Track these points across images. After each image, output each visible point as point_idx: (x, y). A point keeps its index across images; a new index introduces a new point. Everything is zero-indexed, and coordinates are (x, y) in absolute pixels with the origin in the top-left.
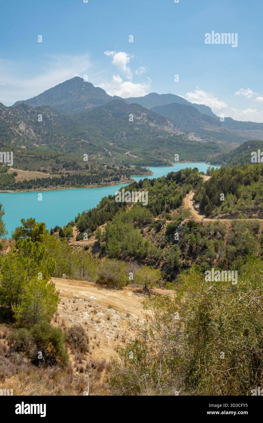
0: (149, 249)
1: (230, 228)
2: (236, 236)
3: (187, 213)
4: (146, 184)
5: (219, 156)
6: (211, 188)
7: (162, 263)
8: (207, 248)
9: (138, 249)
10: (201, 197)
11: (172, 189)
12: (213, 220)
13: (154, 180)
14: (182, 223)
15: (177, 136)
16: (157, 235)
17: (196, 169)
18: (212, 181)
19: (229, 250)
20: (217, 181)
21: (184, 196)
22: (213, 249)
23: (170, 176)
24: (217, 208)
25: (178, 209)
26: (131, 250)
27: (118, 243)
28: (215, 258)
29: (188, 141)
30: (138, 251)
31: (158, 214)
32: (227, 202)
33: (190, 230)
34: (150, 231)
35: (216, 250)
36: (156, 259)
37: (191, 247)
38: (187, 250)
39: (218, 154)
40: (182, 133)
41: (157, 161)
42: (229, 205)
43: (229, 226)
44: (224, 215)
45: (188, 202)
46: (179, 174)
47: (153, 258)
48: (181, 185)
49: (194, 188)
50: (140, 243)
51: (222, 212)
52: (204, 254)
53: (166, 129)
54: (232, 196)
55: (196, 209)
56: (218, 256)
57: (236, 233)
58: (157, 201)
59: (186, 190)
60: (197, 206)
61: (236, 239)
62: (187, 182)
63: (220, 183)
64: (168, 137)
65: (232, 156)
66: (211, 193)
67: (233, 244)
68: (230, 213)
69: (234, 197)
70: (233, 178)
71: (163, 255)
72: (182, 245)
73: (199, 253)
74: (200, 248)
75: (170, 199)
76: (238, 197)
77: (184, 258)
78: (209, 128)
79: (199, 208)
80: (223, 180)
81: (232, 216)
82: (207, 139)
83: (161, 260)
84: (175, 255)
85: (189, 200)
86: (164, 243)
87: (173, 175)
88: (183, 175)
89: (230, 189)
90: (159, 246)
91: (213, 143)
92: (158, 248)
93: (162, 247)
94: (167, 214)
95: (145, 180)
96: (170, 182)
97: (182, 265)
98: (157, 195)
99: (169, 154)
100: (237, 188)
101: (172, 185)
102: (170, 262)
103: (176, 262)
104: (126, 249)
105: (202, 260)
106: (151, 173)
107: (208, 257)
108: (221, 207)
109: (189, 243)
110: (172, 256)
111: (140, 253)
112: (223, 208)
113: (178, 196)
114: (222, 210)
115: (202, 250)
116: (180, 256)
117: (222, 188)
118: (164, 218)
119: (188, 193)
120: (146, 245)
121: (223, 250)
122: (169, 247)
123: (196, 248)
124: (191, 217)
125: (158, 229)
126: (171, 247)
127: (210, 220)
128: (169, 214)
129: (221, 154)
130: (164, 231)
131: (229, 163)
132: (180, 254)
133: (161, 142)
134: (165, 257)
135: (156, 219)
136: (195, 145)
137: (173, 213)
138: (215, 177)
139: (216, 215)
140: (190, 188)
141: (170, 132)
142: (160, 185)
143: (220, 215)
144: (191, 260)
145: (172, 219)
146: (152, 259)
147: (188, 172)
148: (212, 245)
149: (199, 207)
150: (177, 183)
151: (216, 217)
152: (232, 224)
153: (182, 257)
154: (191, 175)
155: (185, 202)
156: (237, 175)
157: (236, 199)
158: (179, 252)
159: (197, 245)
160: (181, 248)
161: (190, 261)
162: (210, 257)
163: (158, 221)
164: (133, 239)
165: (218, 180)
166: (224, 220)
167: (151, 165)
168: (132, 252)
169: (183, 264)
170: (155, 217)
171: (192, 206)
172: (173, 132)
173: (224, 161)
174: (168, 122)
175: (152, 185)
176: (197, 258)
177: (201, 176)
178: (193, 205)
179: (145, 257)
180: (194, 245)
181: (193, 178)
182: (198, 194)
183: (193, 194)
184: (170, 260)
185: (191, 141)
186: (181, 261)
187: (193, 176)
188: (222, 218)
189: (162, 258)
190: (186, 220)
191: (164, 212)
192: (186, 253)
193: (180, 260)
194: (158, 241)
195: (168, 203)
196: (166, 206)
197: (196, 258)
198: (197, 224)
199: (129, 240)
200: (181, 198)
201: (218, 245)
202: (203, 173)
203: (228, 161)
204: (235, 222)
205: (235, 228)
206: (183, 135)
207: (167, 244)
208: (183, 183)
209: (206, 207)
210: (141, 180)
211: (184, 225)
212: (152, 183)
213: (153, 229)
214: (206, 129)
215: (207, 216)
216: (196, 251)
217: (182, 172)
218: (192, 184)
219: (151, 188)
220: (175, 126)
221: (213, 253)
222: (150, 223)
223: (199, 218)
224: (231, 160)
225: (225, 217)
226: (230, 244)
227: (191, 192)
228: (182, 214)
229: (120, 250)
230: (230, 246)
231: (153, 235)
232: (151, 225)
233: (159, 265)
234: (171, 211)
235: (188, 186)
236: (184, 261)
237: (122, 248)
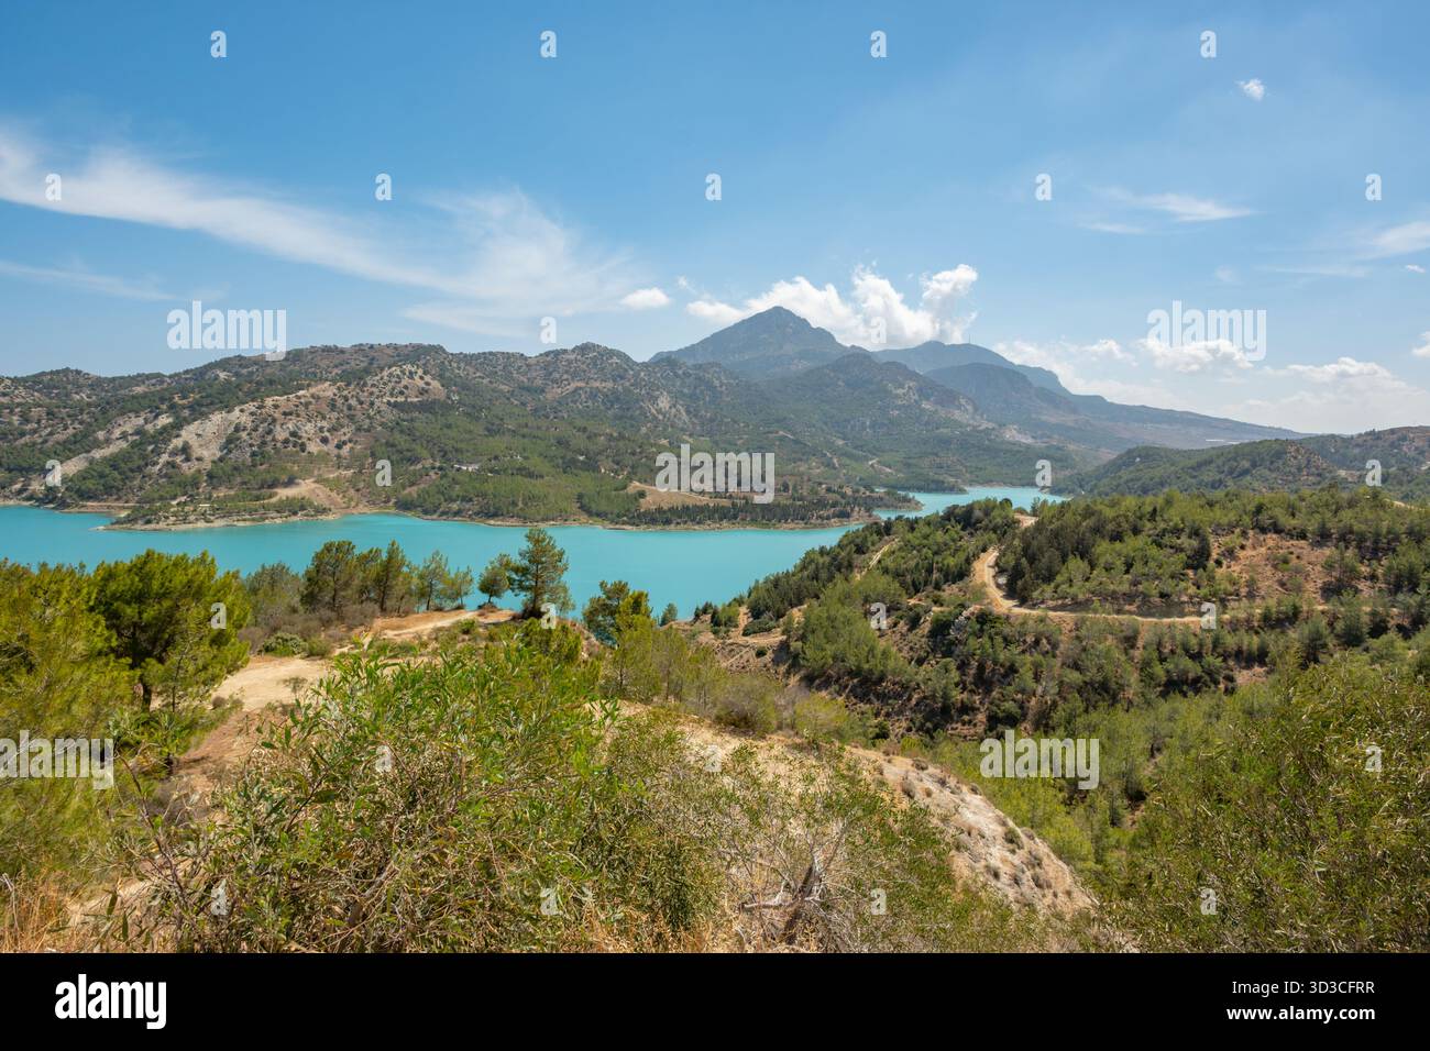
0: (891, 664)
1: (1070, 631)
2: (1084, 650)
3: (980, 594)
4: (900, 528)
5: (1070, 477)
6: (1035, 543)
7: (916, 696)
8: (1016, 672)
9: (868, 662)
10: (1011, 560)
11: (954, 540)
12: (1034, 612)
13: (916, 520)
14: (965, 613)
15: (981, 431)
16: (910, 637)
17: (1007, 500)
18: (1039, 527)
19: (1065, 679)
20: (1050, 528)
21: (976, 556)
22: (1030, 675)
23: (951, 515)
24: (1045, 586)
25: (961, 584)
26: (852, 662)
27: (827, 646)
28: (1034, 695)
29: (1003, 442)
30: (866, 666)
31: (917, 591)
32: (1067, 575)
33: (981, 630)
34: (895, 625)
35: (1037, 678)
36: (905, 687)
37: (981, 668)
38: (972, 672)
39: (1067, 473)
40: (991, 425)
41: (933, 481)
42: (1071, 581)
43: (1069, 628)
44: (1060, 602)
45: (984, 570)
46: (970, 509)
47: (897, 683)
48: (971, 534)
49: (999, 540)
50: (872, 650)
51: (1056, 596)
52: (1010, 684)
53: (957, 415)
54: (1080, 561)
55: (999, 586)
56: (1040, 690)
57: (1084, 643)
58: (918, 564)
59: (981, 544)
60: (1002, 580)
61: (1084, 656)
62: (986, 529)
63: (1056, 534)
64: (962, 433)
65: (1098, 479)
66: (1034, 554)
67: (1076, 667)
68: (1072, 599)
69: (1084, 565)
70: (1084, 524)
71: (919, 678)
72: (963, 662)
73: (999, 681)
74: (1002, 671)
75: (946, 562)
76: (1093, 566)
77: (964, 689)
78: (1051, 417)
79: (1006, 585)
80: (1062, 528)
81: (1077, 605)
82: (1045, 440)
83: (914, 690)
84: (944, 681)
85: (986, 565)
86: (923, 654)
87: (957, 511)
88: (978, 513)
89: (1078, 548)
90: (912, 660)
91: (1059, 448)
92: (910, 663)
93: (920, 662)
94: (936, 592)
95: (899, 518)
96: (949, 527)
97: (959, 705)
98: (918, 551)
99: (959, 467)
100: (1093, 545)
101: (952, 533)
102: (934, 696)
103: (945, 696)
104: (843, 661)
105: (1004, 698)
106: (918, 506)
107: (1017, 692)
108: (1053, 585)
109: (976, 657)
110: (938, 684)
111: (871, 671)
112: (1057, 587)
113: (962, 556)
114: (1055, 592)
115: (1005, 676)
116: (957, 685)
117: (1059, 544)
118: (930, 600)
119: (984, 550)
120: (885, 654)
121: (1053, 678)
122: (933, 662)
123: (993, 670)
124: (986, 602)
125: (914, 623)
126: (937, 663)
127: (1027, 611)
128: (941, 593)
129: (1076, 471)
130: (926, 627)
131: (1092, 491)
132: (957, 680)
133: (945, 442)
134: (925, 683)
135: (912, 602)
136: (1018, 452)
137: (950, 591)
138: (1045, 520)
139: (1042, 602)
140: (991, 542)
141: (965, 421)
142: (926, 530)
143: (1051, 603)
144: (979, 694)
145: (946, 604)
146: (897, 687)
147: (988, 507)
148: (1028, 665)
149: (1005, 582)
150: (963, 529)
151: (1042, 606)
152: (1076, 624)
153: (961, 686)
154: (995, 513)
155: (977, 569)
156: (1093, 519)
157: (1088, 570)
158: (955, 675)
159: (995, 663)
160: (958, 668)
161: (977, 697)
162: (1023, 691)
163: (915, 606)
164: (858, 640)
165: (1052, 526)
166: (1059, 613)
167: (920, 489)
168: (854, 668)
169: (962, 701)
170: (911, 598)
171: (991, 579)
172: (971, 422)
173: (1081, 486)
174: (963, 401)
175: (912, 529)
176: (994, 693)
177: (1017, 516)
178: (994, 577)
179: (881, 679)
180: (989, 663)
181: (999, 520)
182: (1004, 555)
183: (996, 554)
184: (935, 691)
185: (1009, 443)
186: (958, 696)
187: (1000, 515)
188: (1054, 609)
189: (918, 684)
190: (974, 608)
191: (930, 588)
192: (969, 679)
193: (954, 693)
194: (911, 649)
195: (940, 570)
196: (935, 575)
197: (992, 691)
198: (998, 618)
199: (849, 642)
200: (968, 561)
201: (1042, 666)
202: (1021, 511)
203: (1088, 487)
204: (1084, 621)
205: (1083, 632)
206: (993, 429)
207: (931, 657)
208: (976, 530)
209: (1020, 583)
210: (889, 519)
211: (968, 618)
212: (912, 525)
213: (902, 622)
214: (1044, 418)
215: (1023, 602)
216: (993, 676)
217: (976, 507)
218: (995, 532)
219: (910, 536)
220: (976, 409)
221: (1031, 684)
222: (898, 609)
223: (1003, 605)
224: (1095, 485)
225: (1063, 608)
226: (1069, 666)
227: (991, 550)
228: (968, 596)
229: (830, 661)
230: (1068, 671)
231: (902, 635)
232: (900, 613)
233: (909, 699)
234: (945, 587)
235: (986, 537)
236: (965, 695)
237: (835, 658)
